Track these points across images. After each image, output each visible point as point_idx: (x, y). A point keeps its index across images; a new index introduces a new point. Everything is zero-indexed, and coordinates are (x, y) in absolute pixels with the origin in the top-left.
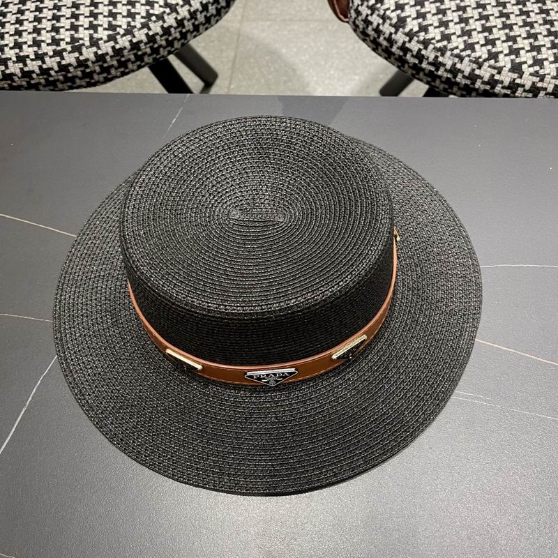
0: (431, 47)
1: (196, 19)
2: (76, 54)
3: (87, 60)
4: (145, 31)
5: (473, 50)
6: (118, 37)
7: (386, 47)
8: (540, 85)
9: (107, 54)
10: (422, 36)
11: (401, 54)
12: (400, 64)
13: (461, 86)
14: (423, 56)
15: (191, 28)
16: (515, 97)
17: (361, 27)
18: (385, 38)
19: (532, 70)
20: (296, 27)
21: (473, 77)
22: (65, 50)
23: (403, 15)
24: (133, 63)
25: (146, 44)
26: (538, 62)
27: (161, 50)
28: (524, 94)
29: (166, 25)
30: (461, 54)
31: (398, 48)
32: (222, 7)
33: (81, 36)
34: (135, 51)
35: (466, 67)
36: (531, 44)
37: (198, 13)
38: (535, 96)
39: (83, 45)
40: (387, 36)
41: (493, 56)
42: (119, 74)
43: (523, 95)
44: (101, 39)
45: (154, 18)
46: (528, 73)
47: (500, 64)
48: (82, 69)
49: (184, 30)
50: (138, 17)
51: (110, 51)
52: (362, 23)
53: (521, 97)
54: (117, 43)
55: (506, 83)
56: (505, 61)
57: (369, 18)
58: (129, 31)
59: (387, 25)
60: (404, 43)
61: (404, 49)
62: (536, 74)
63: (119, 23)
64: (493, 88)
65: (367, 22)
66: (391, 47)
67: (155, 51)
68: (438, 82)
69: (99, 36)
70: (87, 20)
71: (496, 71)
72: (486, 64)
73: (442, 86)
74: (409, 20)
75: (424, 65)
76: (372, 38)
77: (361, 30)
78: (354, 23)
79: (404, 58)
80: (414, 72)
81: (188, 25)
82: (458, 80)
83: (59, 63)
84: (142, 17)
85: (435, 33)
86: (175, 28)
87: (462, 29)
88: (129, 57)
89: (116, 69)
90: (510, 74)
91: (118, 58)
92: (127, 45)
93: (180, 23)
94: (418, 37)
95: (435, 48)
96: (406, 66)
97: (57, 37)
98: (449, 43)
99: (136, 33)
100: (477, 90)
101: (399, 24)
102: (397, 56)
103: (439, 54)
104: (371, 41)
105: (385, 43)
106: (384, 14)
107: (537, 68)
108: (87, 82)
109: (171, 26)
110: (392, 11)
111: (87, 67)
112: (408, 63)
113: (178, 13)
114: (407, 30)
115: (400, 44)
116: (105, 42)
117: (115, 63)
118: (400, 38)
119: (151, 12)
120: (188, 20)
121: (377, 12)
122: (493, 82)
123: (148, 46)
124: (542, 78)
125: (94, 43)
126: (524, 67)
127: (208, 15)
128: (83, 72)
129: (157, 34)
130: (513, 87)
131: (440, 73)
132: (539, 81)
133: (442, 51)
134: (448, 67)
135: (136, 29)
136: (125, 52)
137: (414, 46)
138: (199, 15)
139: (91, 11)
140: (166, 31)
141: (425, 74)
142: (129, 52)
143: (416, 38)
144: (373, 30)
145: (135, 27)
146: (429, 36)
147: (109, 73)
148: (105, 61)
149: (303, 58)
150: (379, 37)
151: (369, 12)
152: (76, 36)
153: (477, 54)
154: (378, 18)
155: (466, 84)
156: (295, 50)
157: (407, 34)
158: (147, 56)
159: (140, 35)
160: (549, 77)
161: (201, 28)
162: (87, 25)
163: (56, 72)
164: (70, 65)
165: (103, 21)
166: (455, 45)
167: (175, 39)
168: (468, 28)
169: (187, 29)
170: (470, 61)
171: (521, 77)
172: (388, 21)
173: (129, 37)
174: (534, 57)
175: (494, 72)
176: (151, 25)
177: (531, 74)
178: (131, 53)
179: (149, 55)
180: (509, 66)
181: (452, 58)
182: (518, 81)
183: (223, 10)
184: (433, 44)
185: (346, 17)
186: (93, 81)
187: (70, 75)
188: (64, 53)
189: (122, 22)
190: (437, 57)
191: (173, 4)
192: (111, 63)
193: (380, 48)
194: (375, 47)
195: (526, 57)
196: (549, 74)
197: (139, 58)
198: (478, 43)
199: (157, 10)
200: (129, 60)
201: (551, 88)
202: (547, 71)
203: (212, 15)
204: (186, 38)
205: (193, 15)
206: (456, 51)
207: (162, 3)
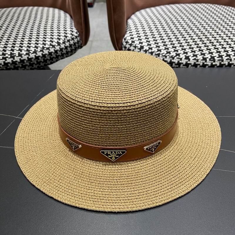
1: (62, 51)
2: (12, 59)
3: (16, 61)
4: (42, 52)
5: (170, 54)
6: (30, 54)
8: (197, 63)
9: (25, 60)
10: (150, 51)
15: (60, 54)
19: (193, 58)
22: (7, 57)
23: (142, 45)
25: (41, 57)
27: (48, 61)
28: (192, 67)
29: (50, 51)
30: (166, 55)
32: (73, 49)
33: (15, 53)
34: (37, 60)
35: (168, 59)
36: (191, 50)
38: (196, 67)
39: (15, 56)
41: (179, 55)
42: (29, 69)
44: (23, 54)
45: (45, 49)
47: (181, 57)
48: (14, 65)
50: (39, 48)
51: (26, 58)
55: (184, 63)
56: (183, 56)
57: (130, 48)
58: (35, 52)
62: (195, 59)
67: (45, 61)
72: (176, 58)
74: (144, 47)
83: (4, 62)
84: (41, 48)
85: (155, 50)
86: (54, 53)
87: (165, 48)
90: (185, 60)
91: (29, 62)
92: (34, 57)
93: (56, 52)
94: (149, 51)
95: (156, 54)
97: (5, 53)
98: (161, 52)
101: (141, 48)
106: (135, 45)
107: (195, 57)
109: (52, 52)
110: (138, 44)
111: (16, 64)
113: (55, 48)
114: (144, 49)
116: (25, 55)
117: (28, 64)
119: (45, 46)
120: (59, 51)
121: (132, 46)
122: (179, 64)
123: (42, 58)
124: (197, 61)
125: (20, 55)
126: (190, 57)
128: (14, 66)
129: (46, 54)
130: (187, 65)
133: (158, 55)
135: (38, 52)
136: (33, 60)
138: (63, 50)
139: (20, 46)
140: (50, 54)
143: (148, 52)
145: (37, 51)
146: (153, 51)
148: (24, 63)
151: (130, 46)
152: (13, 53)
153: (172, 55)
157: (144, 51)
158: (41, 63)
159: (39, 54)
161: (65, 55)
162: (18, 50)
163: (3, 66)
164: (9, 63)
165: (25, 48)
166: (163, 52)
167: (54, 57)
168: (167, 47)
169: (59, 54)
170: (170, 57)
172: (137, 48)
173: (35, 54)
174: (193, 54)
175: (179, 60)
176: (44, 51)
177: (193, 60)
178: (35, 60)
179: (43, 62)
180: (184, 57)
181: (162, 57)
182: (189, 62)
183: (73, 51)
184: (155, 53)
187: (8, 67)
188: (7, 59)
189: (32, 49)
191: (53, 45)
192: (26, 64)
195: (190, 54)
196: (200, 59)
197: (39, 63)
198: (171, 51)
199: (47, 46)
200: (34, 63)
201: (201, 64)
202: (199, 58)
203: (69, 51)
204: (58, 58)
205: (61, 50)
206: (164, 55)
207: (49, 44)
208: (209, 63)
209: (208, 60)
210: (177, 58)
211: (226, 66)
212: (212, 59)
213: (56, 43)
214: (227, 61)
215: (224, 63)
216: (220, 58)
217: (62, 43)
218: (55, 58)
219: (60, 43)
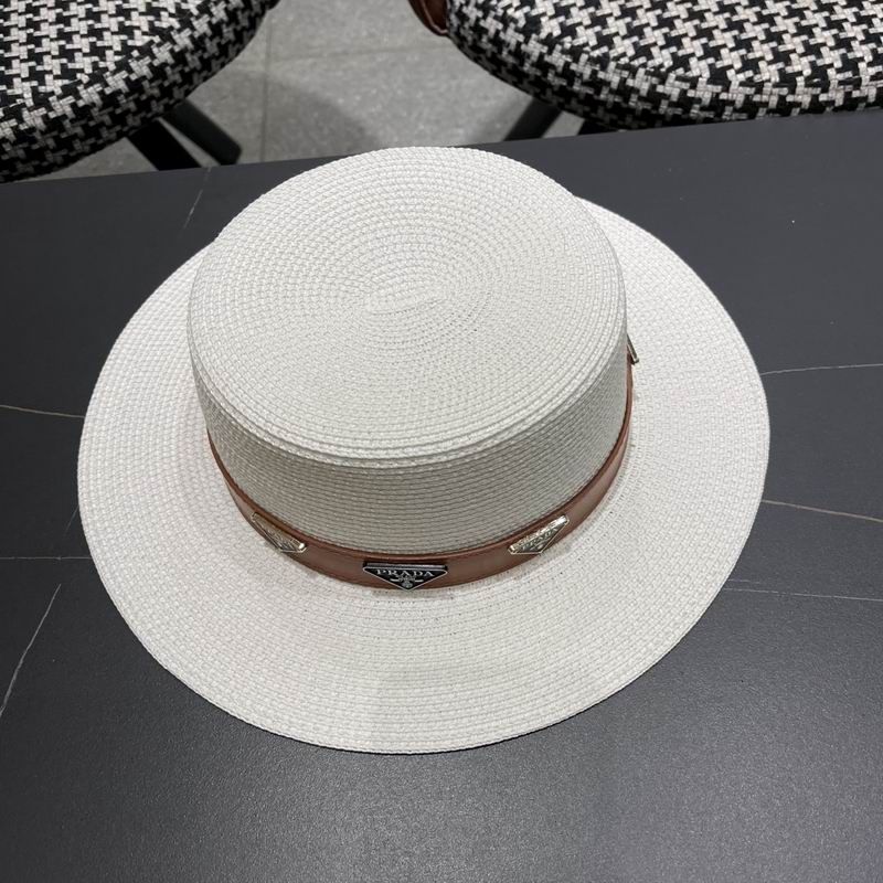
0: (584, 57)
1: (205, 50)
2: (13, 122)
3: (32, 129)
4: (124, 74)
5: (650, 57)
6: (80, 88)
7: (514, 65)
8: (757, 98)
9: (64, 116)
10: (568, 42)
11: (539, 73)
12: (538, 90)
13: (638, 113)
14: (573, 72)
15: (197, 64)
16: (721, 121)
17: (470, 38)
18: (510, 52)
19: (741, 77)
20: (354, 63)
21: (654, 97)
23: (534, 13)
24: (109, 128)
25: (127, 95)
26: (750, 65)
27: (154, 102)
28: (735, 116)
29: (156, 63)
30: (632, 63)
31: (533, 65)
32: (244, 28)
33: (18, 92)
34: (110, 109)
35: (641, 83)
36: (735, 37)
37: (207, 40)
38: (752, 116)
39: (24, 105)
40: (512, 47)
41: (681, 62)
42: (87, 148)
43: (733, 118)
44: (52, 93)
45: (135, 53)
46: (738, 83)
47: (694, 73)
48: (26, 145)
49: (187, 69)
50: (109, 53)
51: (69, 111)
52: (471, 32)
53: (730, 120)
54: (79, 97)
55: (707, 98)
56: (699, 68)
57: (482, 23)
58: (98, 76)
59: (510, 31)
60: (541, 56)
61: (542, 65)
63: (78, 66)
64: (687, 111)
65: (479, 30)
66: (522, 64)
67: (143, 106)
68: (601, 111)
69: (49, 89)
70: (25, 66)
71: (688, 85)
72: (672, 76)
73: (607, 118)
74: (543, 20)
75: (577, 87)
76: (489, 54)
77: (470, 43)
78: (458, 34)
79: (543, 79)
80: (562, 100)
81: (193, 61)
82: (631, 104)
84: (117, 53)
85: (586, 36)
86: (173, 67)
87: (628, 25)
88: (101, 119)
89: (82, 140)
90: (709, 86)
91: (83, 122)
92: (96, 99)
93: (179, 57)
94: (562, 44)
95: (591, 60)
96: (549, 92)
98: (610, 49)
99: (110, 80)
100: (662, 117)
101: (529, 27)
102: (532, 79)
103: (597, 68)
104: (488, 59)
105: (511, 60)
106: (505, 13)
107: (750, 73)
108: (35, 167)
109: (165, 64)
110: (517, 9)
111: (34, 141)
112: (551, 86)
113: (174, 43)
114: (543, 35)
115: (534, 57)
116: (60, 98)
117: (79, 130)
118: (534, 48)
119: (130, 43)
120: (193, 53)
121: (492, 13)
122: (685, 102)
123: (131, 98)
124: (759, 87)
125: (41, 100)
126: (731, 73)
127: (223, 42)
128: (27, 150)
129: (144, 78)
130: (717, 105)
131: (602, 96)
132: (756, 93)
133: (603, 62)
134: (614, 85)
135: (108, 73)
136: (95, 112)
137: (558, 59)
138: (208, 44)
139: (30, 51)
140: (159, 72)
141: (579, 102)
142: (100, 110)
143: (558, 47)
144: (490, 41)
145: (106, 69)
146: (579, 41)
147: (71, 149)
148: (62, 129)
149: (373, 110)
150: (500, 52)
151: (480, 14)
152: (9, 92)
153: (657, 62)
154: (495, 22)
155: (644, 110)
156: (358, 98)
157: (543, 42)
158: (130, 115)
159: (117, 82)
160: (770, 84)
161: (214, 64)
162: (25, 74)
165: (52, 65)
166: (620, 50)
167: (174, 84)
168: (636, 23)
169: (192, 66)
170: (647, 73)
171: (727, 89)
172: (512, 25)
173: (98, 87)
174: (742, 57)
175: (685, 86)
176: (133, 64)
177: (742, 84)
178: (105, 111)
179: (135, 114)
180: (707, 74)
181: (619, 71)
182: (724, 96)
183: (245, 34)
184: (587, 53)
185: (443, 27)
186: (45, 164)
187: (5, 157)
189: (84, 63)
190: (594, 73)
191: (164, 29)
192: (72, 132)
193: (503, 69)
194: (495, 68)
195: (731, 58)
196: (769, 81)
197: (119, 120)
198: (655, 44)
199: (140, 40)
200: (102, 124)
201: (774, 101)
202: (765, 76)
203: (229, 42)
204: (191, 83)
205: (198, 43)
206: (624, 61)
207: (146, 28)
208: (803, 96)
209: (800, 81)
210: (678, 78)
211: (869, 105)
212: (816, 80)
213: (171, 15)
214: (874, 83)
215: (862, 95)
216: (849, 74)
217: (195, 12)
218: (181, 85)
219: (191, 15)
